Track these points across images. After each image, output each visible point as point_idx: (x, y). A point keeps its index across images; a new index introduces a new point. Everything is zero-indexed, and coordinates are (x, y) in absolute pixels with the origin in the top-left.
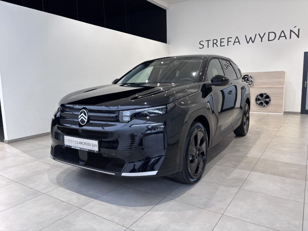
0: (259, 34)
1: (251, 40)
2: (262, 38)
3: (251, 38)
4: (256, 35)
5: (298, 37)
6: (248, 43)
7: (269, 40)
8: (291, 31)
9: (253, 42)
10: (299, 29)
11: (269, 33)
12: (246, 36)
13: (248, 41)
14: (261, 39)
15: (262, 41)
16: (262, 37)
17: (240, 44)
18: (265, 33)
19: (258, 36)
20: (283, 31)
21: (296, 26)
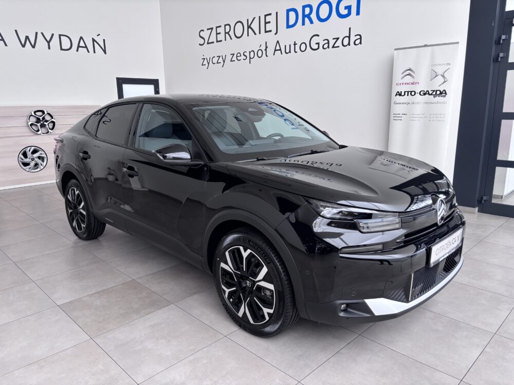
0: (42, 33)
1: (28, 41)
2: (49, 42)
3: (27, 38)
4: (37, 33)
5: (105, 52)
6: (23, 46)
7: (62, 49)
8: (94, 40)
9: (33, 47)
10: (104, 40)
11: (60, 36)
12: (16, 31)
13: (23, 43)
14: (47, 43)
15: (49, 48)
16: (48, 40)
17: (6, 45)
18: (53, 35)
19: (40, 36)
20: (81, 38)
21: (99, 35)
